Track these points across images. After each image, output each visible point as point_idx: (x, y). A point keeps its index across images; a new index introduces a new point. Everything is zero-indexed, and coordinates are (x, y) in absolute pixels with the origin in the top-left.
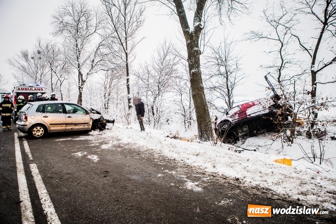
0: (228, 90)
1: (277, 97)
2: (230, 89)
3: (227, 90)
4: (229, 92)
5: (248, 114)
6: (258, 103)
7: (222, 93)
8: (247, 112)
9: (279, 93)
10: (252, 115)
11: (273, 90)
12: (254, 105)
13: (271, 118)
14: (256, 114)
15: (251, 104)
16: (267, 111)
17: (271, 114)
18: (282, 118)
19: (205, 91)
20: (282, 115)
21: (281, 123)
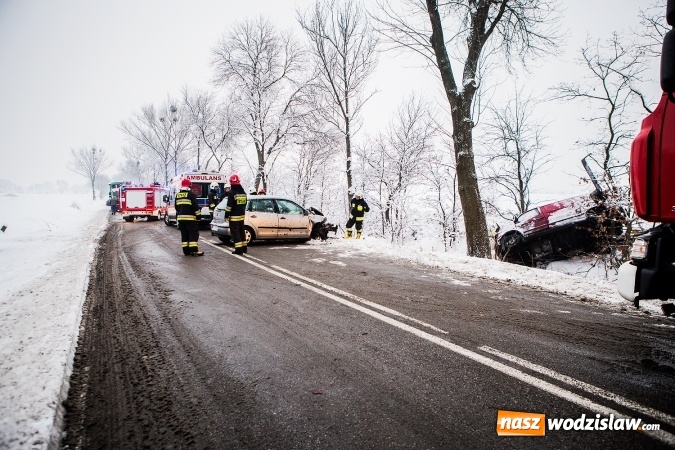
0: (521, 182)
1: (599, 195)
2: (524, 181)
3: (518, 181)
4: (521, 186)
5: (550, 222)
6: (569, 204)
7: (511, 187)
8: (549, 218)
9: (604, 187)
10: (557, 224)
11: (595, 183)
12: (562, 207)
13: (590, 230)
14: (565, 222)
15: (558, 205)
16: (584, 218)
17: (590, 222)
18: (607, 229)
19: (480, 184)
20: (607, 223)
21: (605, 238)
